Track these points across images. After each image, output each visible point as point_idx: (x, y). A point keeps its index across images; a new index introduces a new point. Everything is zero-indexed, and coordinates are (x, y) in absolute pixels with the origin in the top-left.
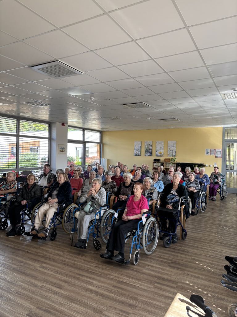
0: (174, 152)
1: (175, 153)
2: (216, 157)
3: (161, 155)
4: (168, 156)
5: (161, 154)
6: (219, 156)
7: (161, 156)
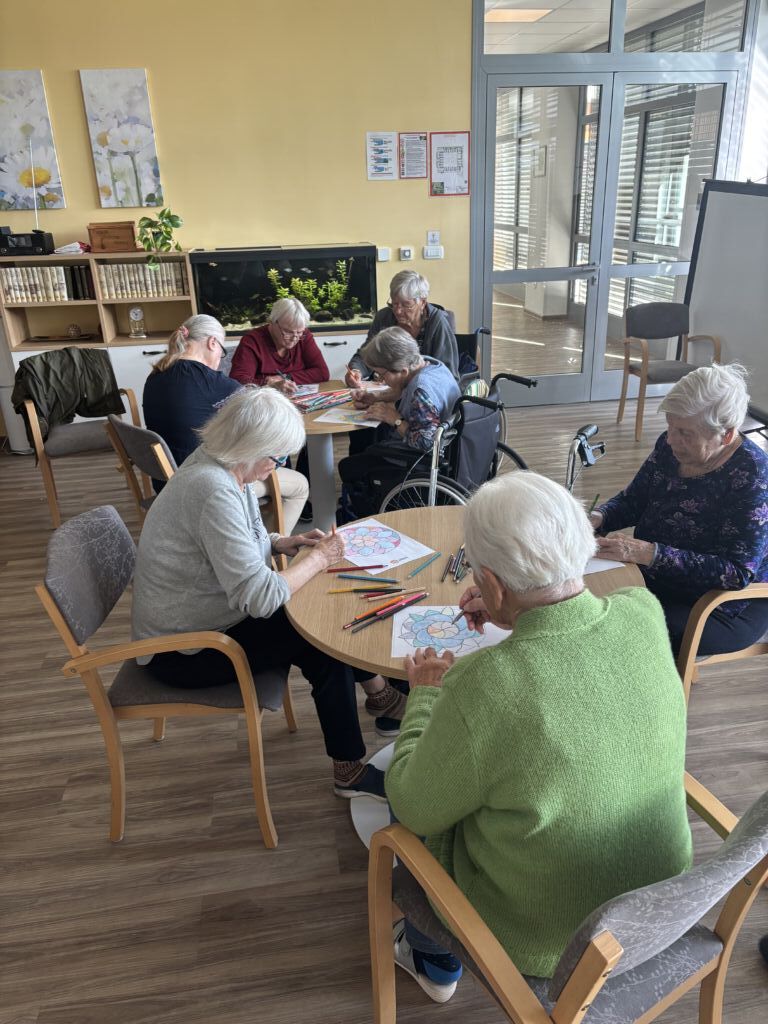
0: (146, 169)
1: (156, 173)
2: (437, 191)
3: (42, 198)
4: (104, 203)
5: (43, 191)
6: (455, 181)
7: (45, 203)
